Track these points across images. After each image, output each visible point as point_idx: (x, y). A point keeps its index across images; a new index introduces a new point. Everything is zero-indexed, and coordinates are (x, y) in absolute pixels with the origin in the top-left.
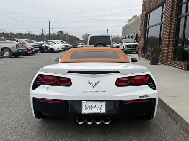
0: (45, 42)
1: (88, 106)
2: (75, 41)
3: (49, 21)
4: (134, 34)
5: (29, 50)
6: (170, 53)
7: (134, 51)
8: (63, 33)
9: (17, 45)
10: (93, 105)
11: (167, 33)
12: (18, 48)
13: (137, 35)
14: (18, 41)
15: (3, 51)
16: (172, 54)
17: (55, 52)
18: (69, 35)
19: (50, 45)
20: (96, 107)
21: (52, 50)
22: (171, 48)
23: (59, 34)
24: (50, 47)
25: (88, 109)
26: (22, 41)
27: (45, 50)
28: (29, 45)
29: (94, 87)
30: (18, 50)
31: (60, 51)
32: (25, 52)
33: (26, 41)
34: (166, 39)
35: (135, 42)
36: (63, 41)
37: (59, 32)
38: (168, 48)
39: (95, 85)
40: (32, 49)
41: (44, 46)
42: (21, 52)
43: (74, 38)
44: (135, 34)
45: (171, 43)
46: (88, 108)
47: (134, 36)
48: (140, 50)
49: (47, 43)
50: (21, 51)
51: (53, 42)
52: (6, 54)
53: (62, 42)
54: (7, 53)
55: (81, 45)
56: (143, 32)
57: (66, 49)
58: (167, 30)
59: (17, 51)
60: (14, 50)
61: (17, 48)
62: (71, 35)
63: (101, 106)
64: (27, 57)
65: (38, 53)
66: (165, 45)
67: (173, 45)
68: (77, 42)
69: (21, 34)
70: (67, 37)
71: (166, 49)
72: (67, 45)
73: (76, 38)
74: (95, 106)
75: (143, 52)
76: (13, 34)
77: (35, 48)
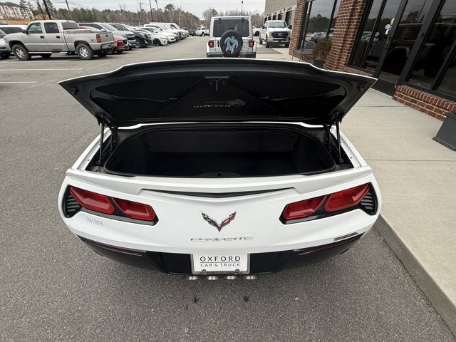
0: (145, 26)
1: (207, 259)
2: (193, 22)
4: (283, 12)
5: (119, 44)
6: (345, 52)
7: (283, 43)
8: (174, 7)
9: (98, 37)
10: (219, 258)
11: (346, 13)
12: (100, 42)
13: (288, 14)
14: (99, 28)
15: (77, 47)
16: (348, 56)
17: (162, 45)
18: (183, 12)
19: (153, 32)
20: (227, 260)
21: (157, 43)
22: (348, 44)
23: (168, 10)
24: (153, 36)
25: (206, 265)
26: (107, 26)
27: (146, 42)
28: (119, 35)
29: (219, 229)
30: (101, 46)
31: (169, 43)
32: (115, 49)
33: (114, 26)
34: (343, 25)
35: (285, 26)
36: (174, 24)
37: (168, 6)
38: (343, 43)
39: (223, 224)
40: (125, 42)
41: (142, 34)
42: (108, 49)
43: (190, 17)
44: (286, 11)
45: (350, 35)
46: (208, 264)
47: (284, 16)
48: (293, 43)
49: (148, 29)
50: (107, 46)
51: (157, 27)
52: (84, 53)
53: (172, 25)
54: (85, 51)
55: (201, 31)
56: (301, 8)
57: (179, 38)
58: (348, 7)
59: (100, 48)
60: (95, 45)
61: (98, 42)
62: (186, 12)
63: (238, 259)
64: (119, 58)
65: (135, 48)
66: (340, 37)
67: (353, 38)
68: (195, 24)
69: (109, 11)
70: (180, 15)
71: (339, 46)
72: (180, 31)
73: (194, 17)
74: (223, 259)
75: (298, 47)
76: (97, 11)
77: (129, 39)
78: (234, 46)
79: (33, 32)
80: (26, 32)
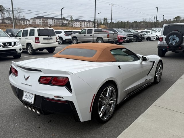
3: (157, 8)
5: (120, 39)
8: (181, 18)
9: (108, 35)
15: (98, 40)
19: (148, 33)
21: (149, 39)
23: (175, 20)
27: (140, 39)
30: (108, 40)
37: (176, 17)
40: (124, 38)
41: (139, 34)
46: (26, 97)
50: (112, 40)
51: (154, 30)
61: (107, 38)
63: (32, 97)
65: (133, 42)
74: (29, 96)
77: (129, 37)
78: (175, 41)
79: (82, 33)
80: (80, 33)
